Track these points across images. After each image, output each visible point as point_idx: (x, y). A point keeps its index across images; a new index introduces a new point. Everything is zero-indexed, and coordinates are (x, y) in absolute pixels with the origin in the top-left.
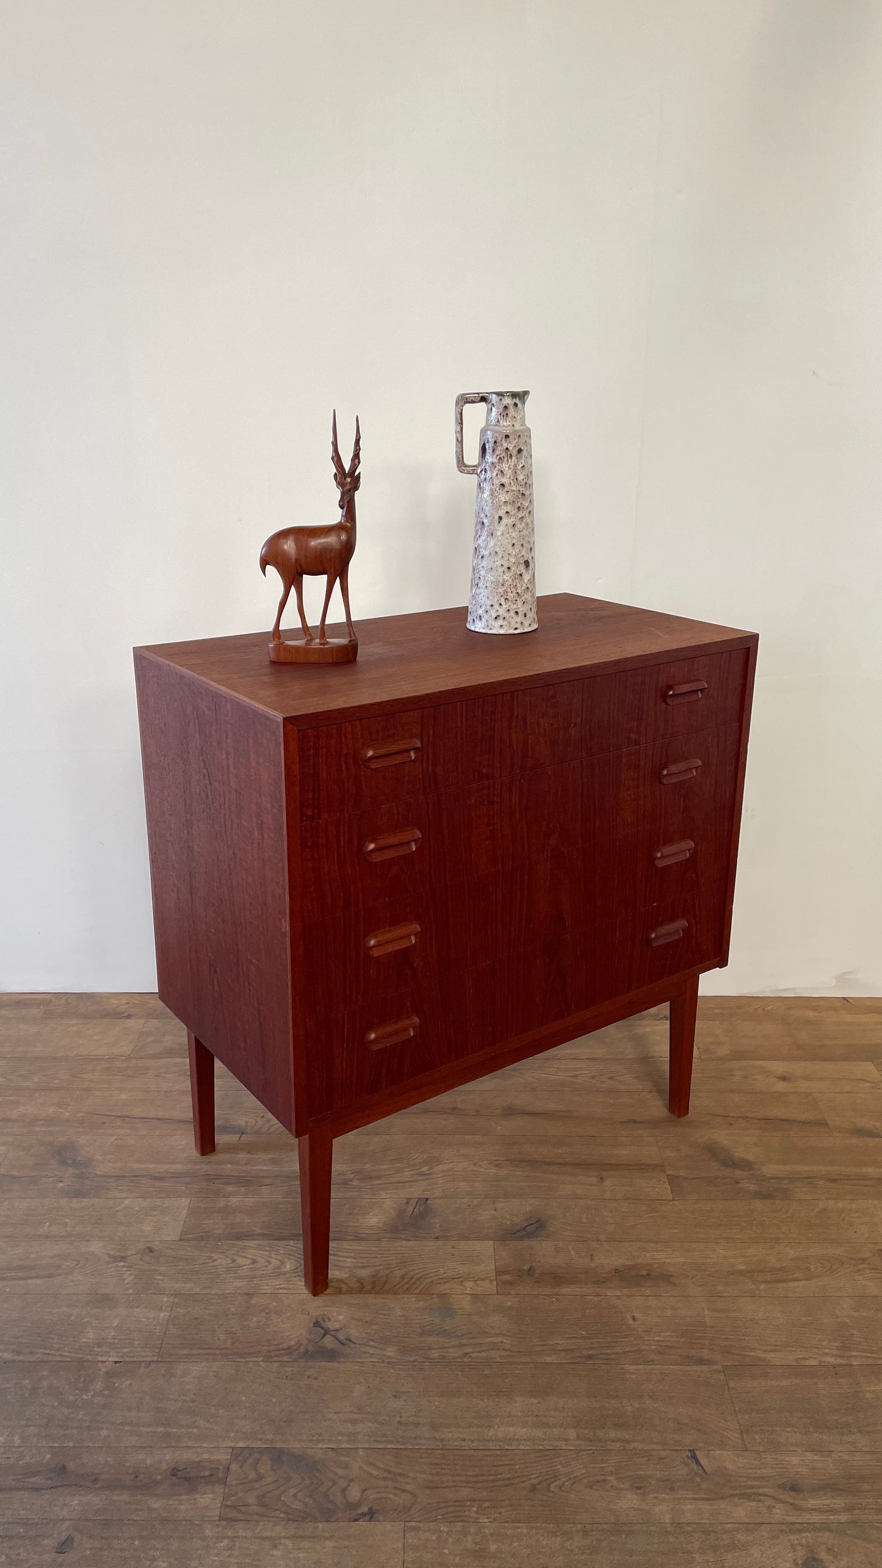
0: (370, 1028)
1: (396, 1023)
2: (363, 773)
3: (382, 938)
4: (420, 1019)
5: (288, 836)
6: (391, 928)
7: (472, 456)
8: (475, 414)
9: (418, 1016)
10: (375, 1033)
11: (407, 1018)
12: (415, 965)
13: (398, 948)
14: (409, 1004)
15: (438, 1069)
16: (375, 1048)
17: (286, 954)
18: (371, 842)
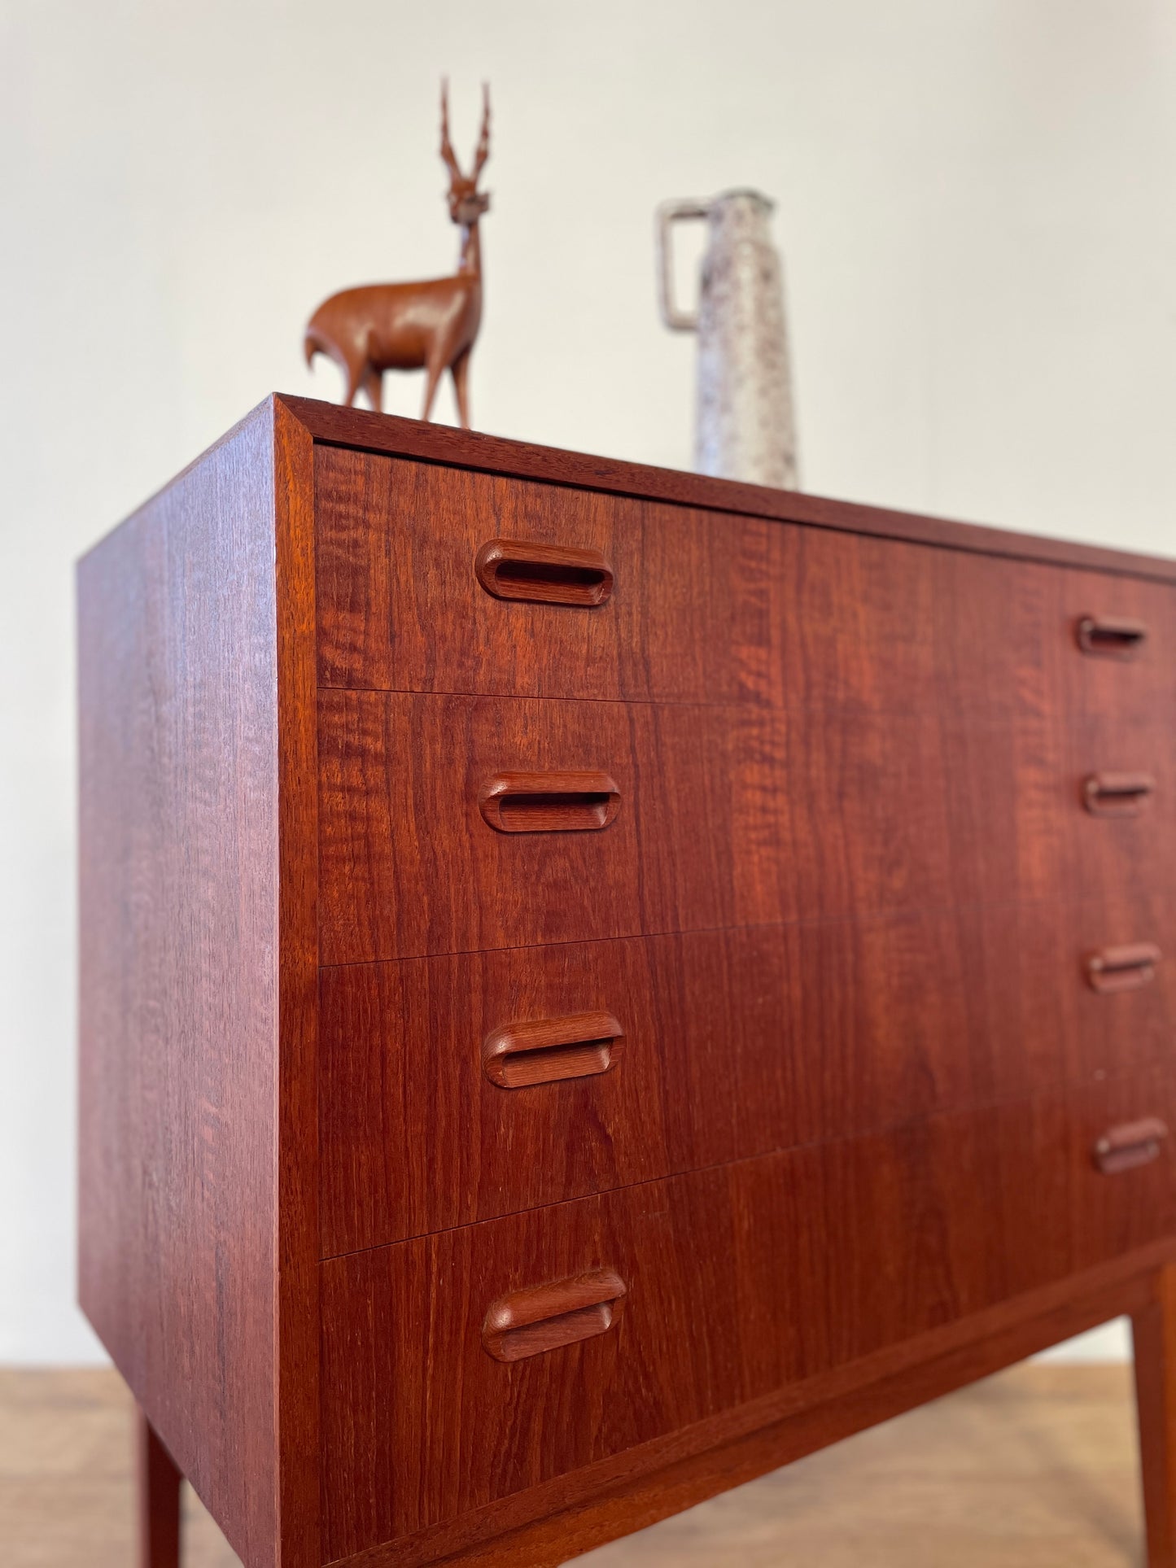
0: (495, 1292)
1: (565, 1285)
2: (479, 603)
3: (531, 1038)
4: (627, 1285)
5: (280, 704)
6: (553, 1019)
7: (687, 300)
8: (692, 240)
9: (621, 1274)
10: (513, 1308)
11: (593, 1275)
12: (610, 1131)
13: (568, 1073)
14: (597, 1238)
15: (676, 1433)
16: (513, 1352)
17: (271, 1046)
18: (500, 777)
